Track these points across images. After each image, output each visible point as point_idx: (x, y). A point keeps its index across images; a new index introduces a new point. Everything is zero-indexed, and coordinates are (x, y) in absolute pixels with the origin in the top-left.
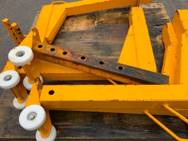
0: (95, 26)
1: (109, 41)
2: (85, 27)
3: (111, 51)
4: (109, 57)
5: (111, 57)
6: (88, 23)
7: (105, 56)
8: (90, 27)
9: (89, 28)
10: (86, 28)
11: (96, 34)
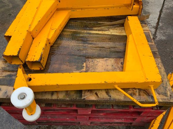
0: (85, 62)
1: (73, 44)
2: (97, 63)
3: (72, 35)
4: (74, 31)
5: (73, 30)
6: (93, 69)
7: (77, 32)
8: (91, 63)
9: (93, 61)
10: (96, 61)
11: (85, 52)
